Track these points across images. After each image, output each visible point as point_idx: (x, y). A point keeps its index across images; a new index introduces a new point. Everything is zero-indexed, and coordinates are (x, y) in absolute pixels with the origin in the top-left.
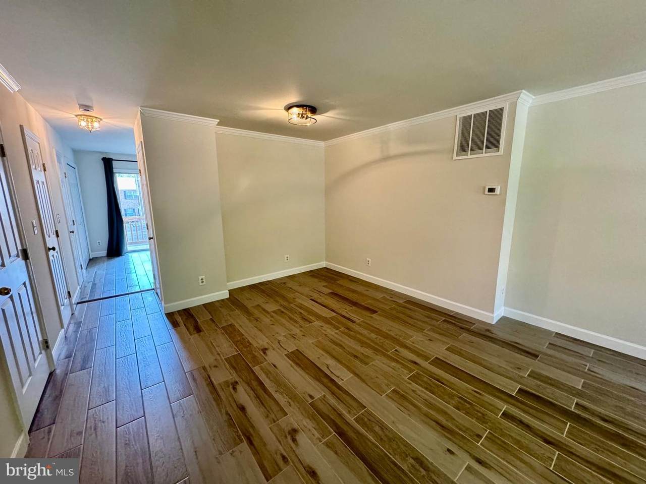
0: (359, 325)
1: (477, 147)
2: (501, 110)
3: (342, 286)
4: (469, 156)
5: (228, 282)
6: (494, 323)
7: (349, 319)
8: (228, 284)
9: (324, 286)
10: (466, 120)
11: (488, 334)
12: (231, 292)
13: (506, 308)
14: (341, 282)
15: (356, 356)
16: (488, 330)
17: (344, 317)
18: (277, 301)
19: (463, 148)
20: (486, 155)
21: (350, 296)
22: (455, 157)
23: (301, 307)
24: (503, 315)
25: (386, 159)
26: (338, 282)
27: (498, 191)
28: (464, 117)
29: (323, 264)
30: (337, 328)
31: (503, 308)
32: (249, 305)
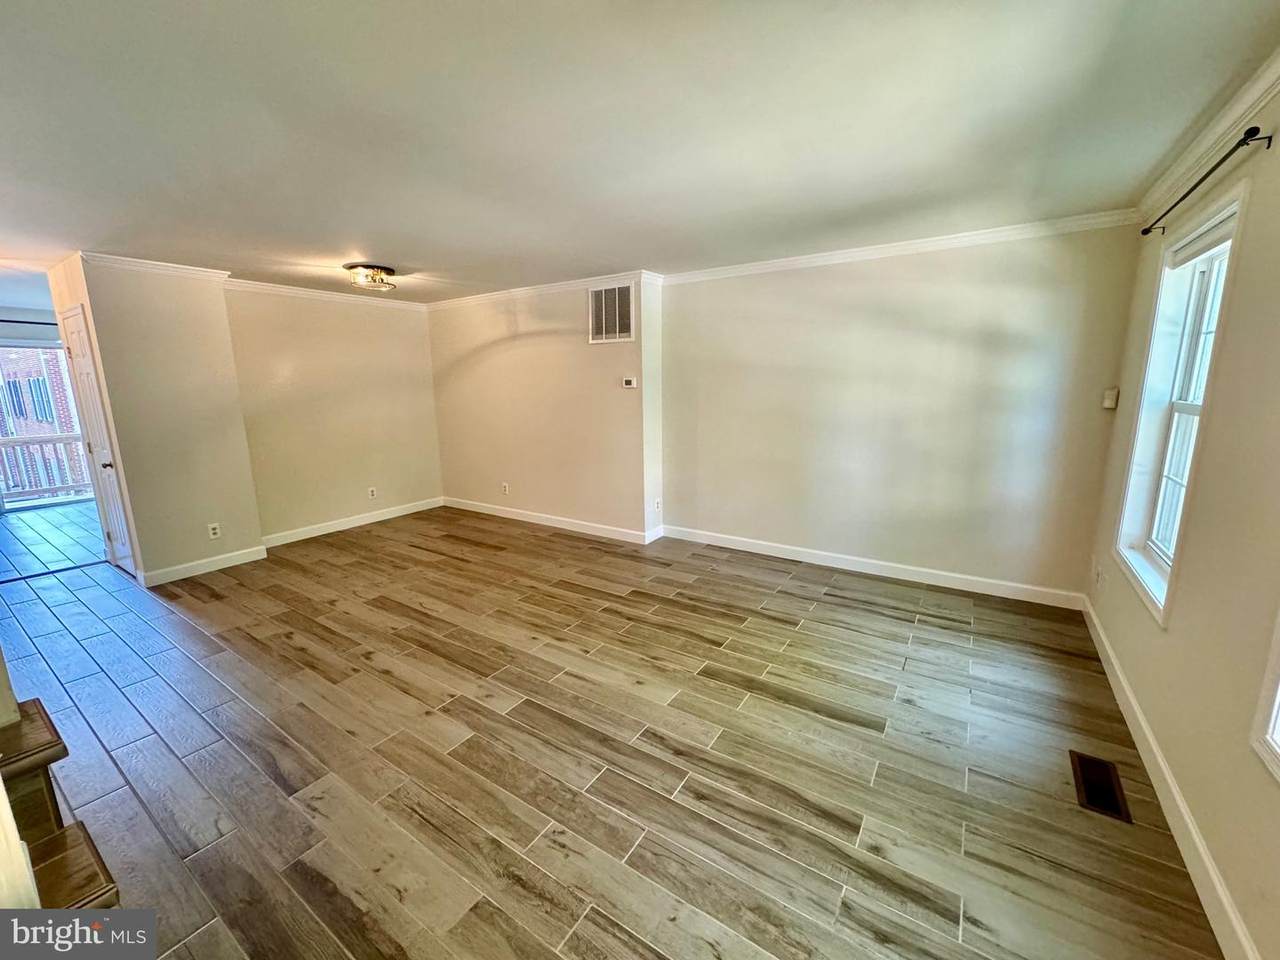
0: (476, 564)
1: (610, 331)
2: (627, 289)
3: (464, 526)
4: (604, 341)
5: (263, 535)
6: (647, 542)
7: (462, 560)
8: (263, 538)
9: (436, 529)
10: (597, 295)
11: (635, 554)
12: (268, 550)
13: (666, 526)
14: (463, 522)
15: (460, 592)
16: (636, 551)
17: (457, 558)
18: (354, 554)
19: (598, 332)
20: (618, 340)
21: (474, 536)
22: (591, 342)
23: (392, 554)
24: (662, 534)
25: (515, 337)
26: (461, 522)
27: (634, 384)
28: (596, 292)
29: (440, 501)
30: (443, 570)
31: (662, 526)
32: (305, 562)
